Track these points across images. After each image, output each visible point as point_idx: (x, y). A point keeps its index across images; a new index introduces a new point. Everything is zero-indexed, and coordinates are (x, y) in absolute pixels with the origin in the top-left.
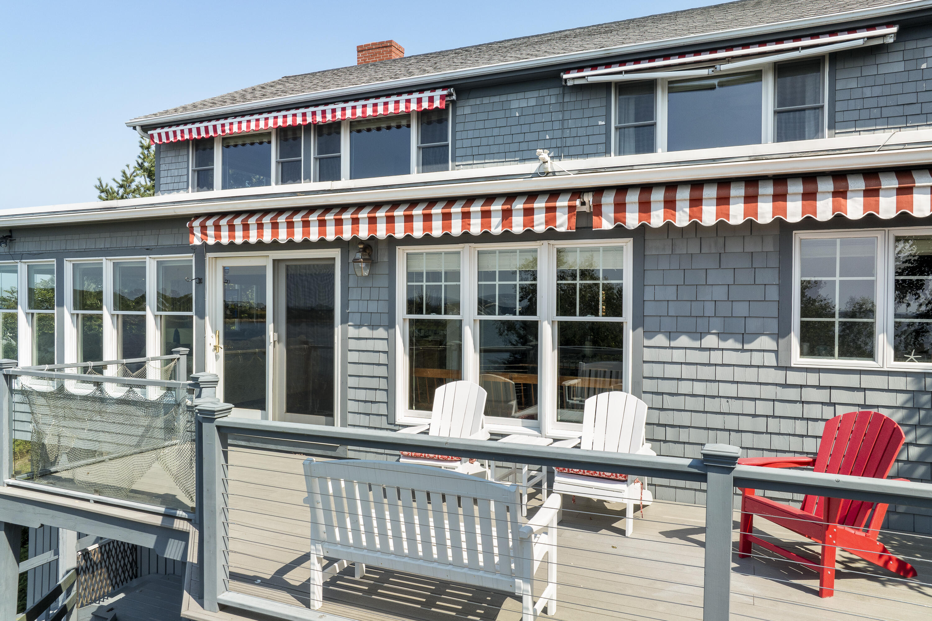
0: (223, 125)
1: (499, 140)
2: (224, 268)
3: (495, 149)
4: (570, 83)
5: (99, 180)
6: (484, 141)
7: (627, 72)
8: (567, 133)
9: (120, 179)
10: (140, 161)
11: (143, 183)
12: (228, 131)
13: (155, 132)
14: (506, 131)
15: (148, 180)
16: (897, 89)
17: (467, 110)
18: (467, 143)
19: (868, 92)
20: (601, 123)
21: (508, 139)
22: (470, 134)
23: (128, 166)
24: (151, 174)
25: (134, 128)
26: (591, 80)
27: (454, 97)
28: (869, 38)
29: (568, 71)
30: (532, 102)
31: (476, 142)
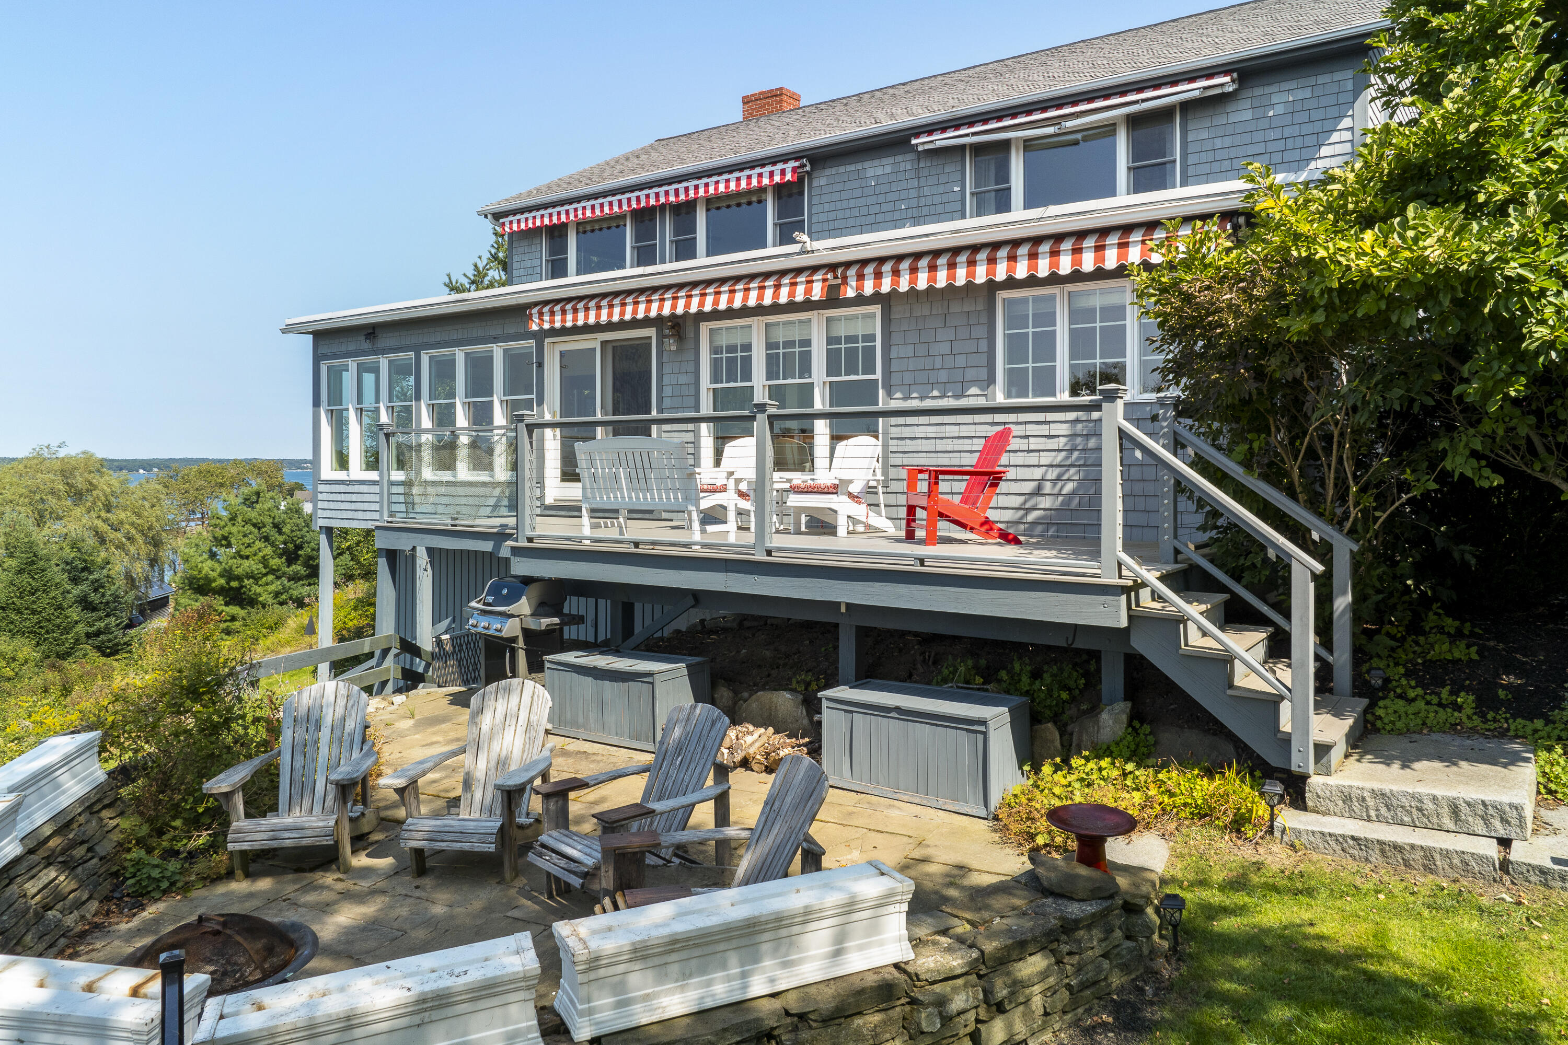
0: (576, 210)
1: (855, 212)
2: (562, 354)
3: (851, 222)
4: (920, 148)
5: (449, 276)
6: (840, 214)
7: (974, 134)
8: (923, 201)
9: (471, 273)
10: (493, 251)
11: (497, 278)
12: (580, 216)
13: (506, 220)
14: (863, 201)
15: (502, 273)
16: (1246, 138)
17: (823, 181)
18: (823, 217)
19: (1218, 143)
20: (956, 189)
21: (864, 211)
22: (827, 207)
23: (480, 257)
24: (505, 266)
25: (486, 216)
26: (939, 144)
27: (808, 168)
28: (1205, 88)
29: (917, 135)
30: (888, 169)
31: (832, 216)
